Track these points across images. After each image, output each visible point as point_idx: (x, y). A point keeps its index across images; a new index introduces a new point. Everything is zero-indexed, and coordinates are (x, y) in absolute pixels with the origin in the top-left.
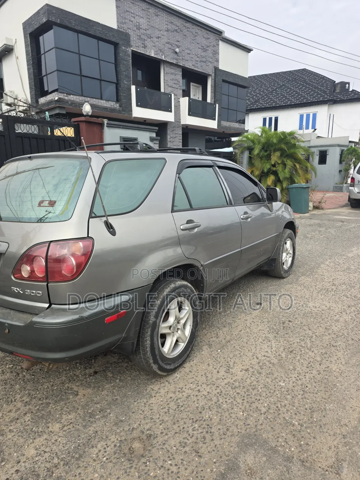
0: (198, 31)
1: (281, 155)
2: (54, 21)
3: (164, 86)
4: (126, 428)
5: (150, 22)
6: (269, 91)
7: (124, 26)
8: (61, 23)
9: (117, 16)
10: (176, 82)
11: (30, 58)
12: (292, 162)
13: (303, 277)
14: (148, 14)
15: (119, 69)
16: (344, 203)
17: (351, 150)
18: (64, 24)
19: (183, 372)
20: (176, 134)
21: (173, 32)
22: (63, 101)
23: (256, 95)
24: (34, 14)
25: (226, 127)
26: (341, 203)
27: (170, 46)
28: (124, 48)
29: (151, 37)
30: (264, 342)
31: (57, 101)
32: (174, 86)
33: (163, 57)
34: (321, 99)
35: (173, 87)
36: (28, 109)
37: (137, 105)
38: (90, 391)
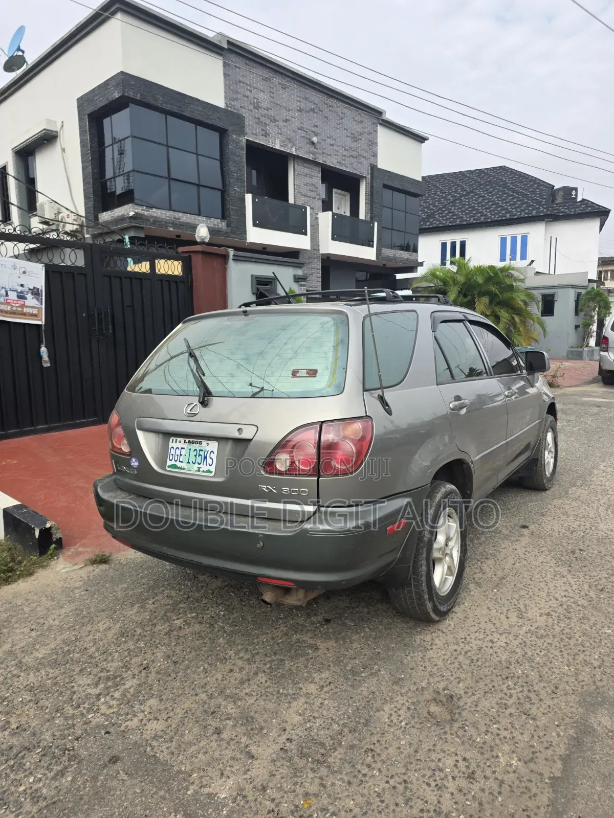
0: (345, 111)
1: (491, 302)
2: (132, 96)
3: (294, 194)
4: (413, 688)
5: (273, 98)
6: (449, 200)
7: (236, 103)
8: (143, 100)
9: (225, 88)
10: (312, 188)
11: (87, 151)
12: (508, 313)
13: (573, 489)
14: (272, 85)
15: (227, 168)
16: (591, 378)
17: (593, 293)
18: (146, 101)
19: (455, 619)
20: (312, 268)
21: (309, 112)
22: (141, 218)
23: (428, 208)
24: (98, 86)
25: (389, 259)
26: (585, 377)
27: (304, 134)
28: (235, 137)
29: (275, 121)
30: (556, 578)
31: (132, 217)
32: (311, 194)
33: (294, 149)
34: (534, 213)
35: (308, 197)
36: (80, 230)
37: (255, 225)
38: (331, 643)
